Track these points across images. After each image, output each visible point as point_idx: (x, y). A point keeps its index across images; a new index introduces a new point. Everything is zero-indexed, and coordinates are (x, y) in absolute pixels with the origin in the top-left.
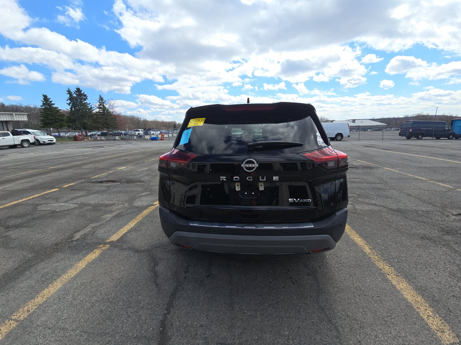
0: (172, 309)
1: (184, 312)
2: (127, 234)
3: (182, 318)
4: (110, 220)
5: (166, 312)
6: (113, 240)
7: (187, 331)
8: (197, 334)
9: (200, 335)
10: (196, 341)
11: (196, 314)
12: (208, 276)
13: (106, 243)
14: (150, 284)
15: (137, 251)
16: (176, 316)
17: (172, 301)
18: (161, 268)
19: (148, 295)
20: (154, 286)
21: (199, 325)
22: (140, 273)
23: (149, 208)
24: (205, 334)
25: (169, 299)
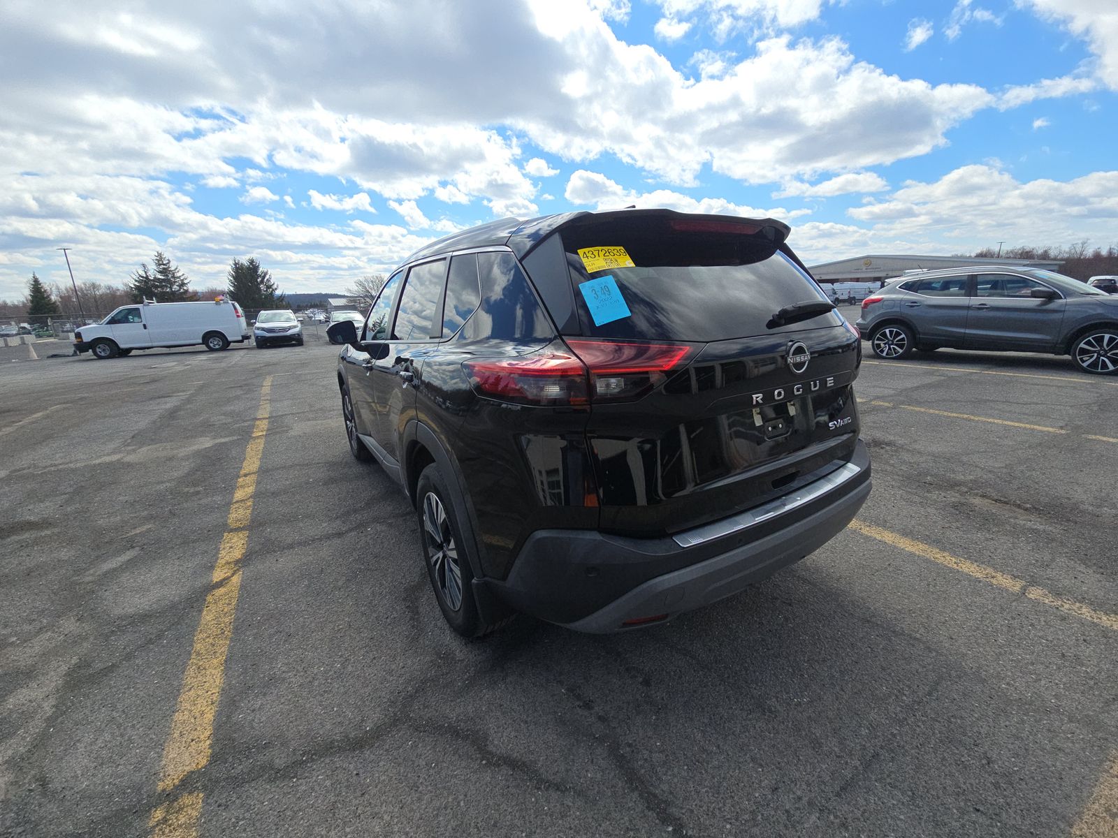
0: (673, 810)
1: (706, 792)
2: (229, 717)
3: (719, 809)
4: (61, 710)
5: (670, 829)
6: (188, 769)
7: (768, 824)
8: (787, 811)
9: (798, 809)
10: (806, 826)
11: (732, 776)
12: (647, 683)
13: (170, 797)
14: (536, 800)
15: (357, 745)
16: (705, 816)
17: (650, 793)
18: (504, 739)
19: (570, 828)
20: (555, 795)
21: (767, 792)
22: (461, 797)
23: (209, 598)
24: (800, 798)
25: (635, 795)
